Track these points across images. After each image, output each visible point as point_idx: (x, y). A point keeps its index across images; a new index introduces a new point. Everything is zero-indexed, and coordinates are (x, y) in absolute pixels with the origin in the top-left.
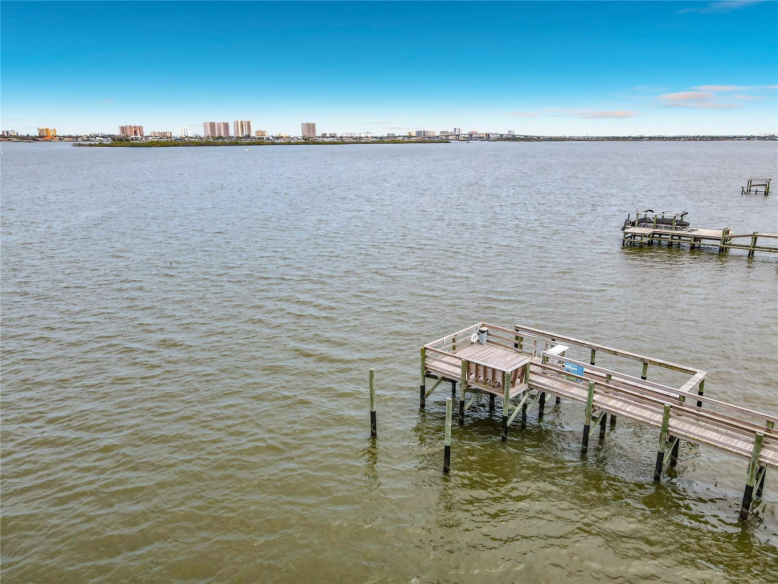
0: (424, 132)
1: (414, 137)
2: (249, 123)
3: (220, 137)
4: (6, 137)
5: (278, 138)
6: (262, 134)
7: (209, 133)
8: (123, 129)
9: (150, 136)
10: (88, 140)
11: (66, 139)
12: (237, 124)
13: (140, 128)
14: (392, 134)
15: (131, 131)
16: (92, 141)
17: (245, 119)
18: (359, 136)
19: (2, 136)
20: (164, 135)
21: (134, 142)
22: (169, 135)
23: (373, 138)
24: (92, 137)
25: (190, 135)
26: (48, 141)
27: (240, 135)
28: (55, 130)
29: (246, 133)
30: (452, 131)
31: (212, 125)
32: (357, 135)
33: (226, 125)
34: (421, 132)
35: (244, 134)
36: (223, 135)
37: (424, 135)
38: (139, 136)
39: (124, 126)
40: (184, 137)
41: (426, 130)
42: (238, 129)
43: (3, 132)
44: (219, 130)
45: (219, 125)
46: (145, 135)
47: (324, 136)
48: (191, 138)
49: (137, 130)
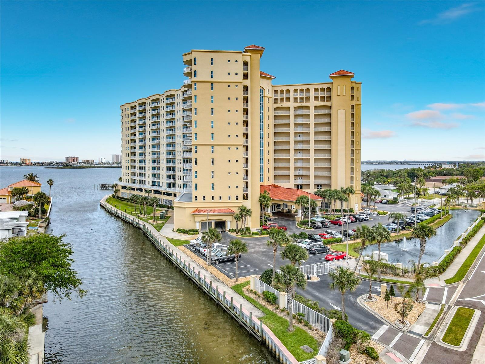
4: (2, 163)
8: (67, 159)
9: (82, 162)
10: (48, 165)
11: (37, 164)
13: (77, 158)
15: (72, 160)
16: (50, 165)
19: (1, 163)
20: (90, 162)
21: (74, 166)
24: (50, 163)
25: (104, 161)
26: (27, 165)
28: (30, 159)
38: (76, 162)
39: (68, 157)
43: (1, 161)
46: (79, 162)
48: (104, 163)
49: (75, 159)
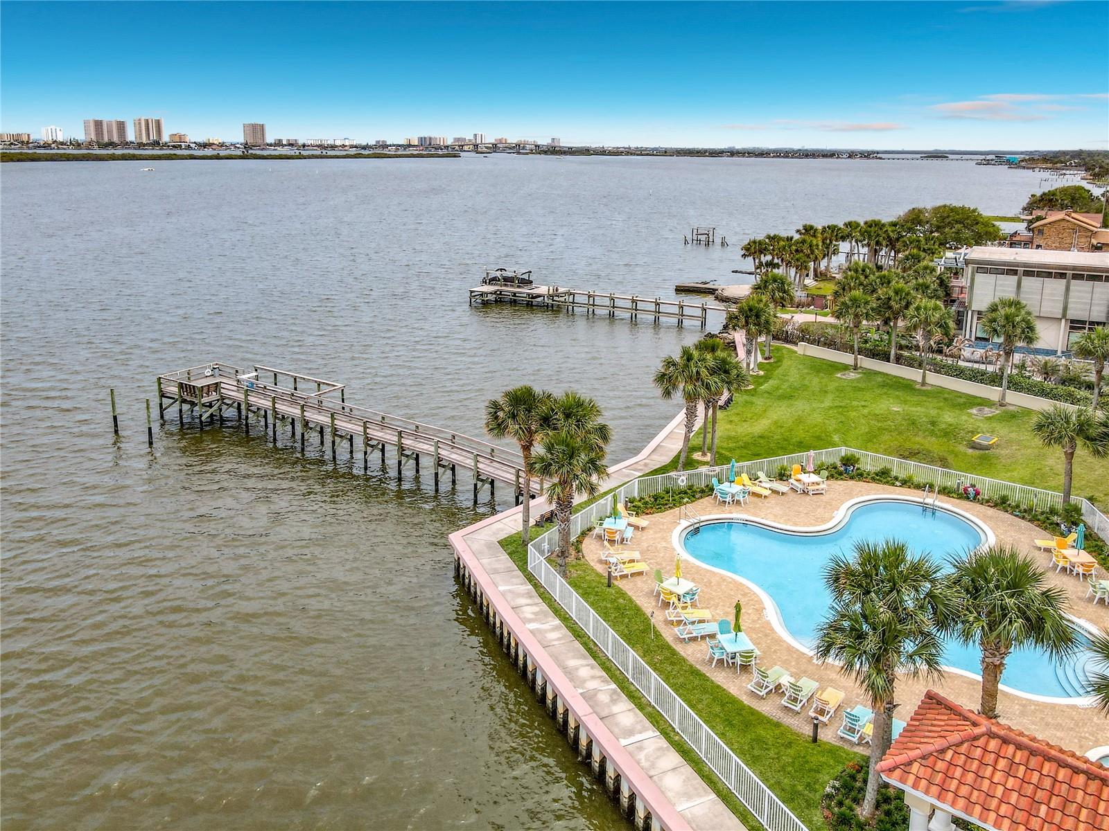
0: (430, 138)
1: (414, 146)
2: (158, 123)
3: (111, 144)
5: (205, 146)
6: (180, 138)
7: (93, 137)
12: (140, 124)
14: (383, 141)
17: (153, 117)
18: (332, 143)
22: (25, 139)
23: (352, 147)
27: (144, 140)
29: (153, 137)
30: (472, 137)
31: (98, 124)
32: (329, 142)
33: (121, 126)
34: (425, 138)
35: (151, 138)
36: (115, 139)
37: (430, 144)
40: (50, 142)
41: (432, 136)
42: (140, 131)
44: (110, 132)
45: (110, 125)
47: (279, 143)
